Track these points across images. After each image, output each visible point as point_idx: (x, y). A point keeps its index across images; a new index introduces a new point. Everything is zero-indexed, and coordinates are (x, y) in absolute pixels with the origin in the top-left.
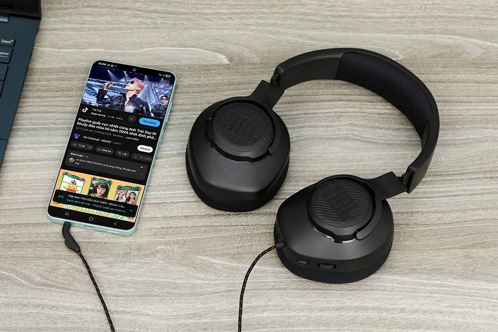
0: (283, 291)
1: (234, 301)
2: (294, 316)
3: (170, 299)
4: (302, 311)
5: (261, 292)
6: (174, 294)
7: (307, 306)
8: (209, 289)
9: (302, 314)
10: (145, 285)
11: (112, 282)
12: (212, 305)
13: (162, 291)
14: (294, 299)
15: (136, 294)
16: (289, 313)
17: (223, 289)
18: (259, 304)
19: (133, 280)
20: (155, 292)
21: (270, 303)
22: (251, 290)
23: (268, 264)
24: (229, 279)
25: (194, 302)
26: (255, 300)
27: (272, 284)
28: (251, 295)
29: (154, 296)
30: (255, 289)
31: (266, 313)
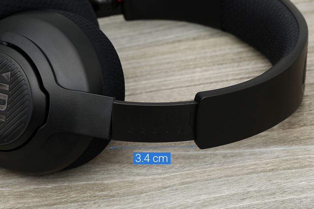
0: (270, 174)
1: (194, 194)
2: (291, 199)
3: (95, 203)
4: (302, 192)
5: (236, 178)
6: (101, 197)
7: (310, 185)
8: (154, 184)
9: (303, 196)
10: (56, 192)
11: (6, 194)
12: (160, 202)
13: (83, 195)
14: (289, 180)
15: (43, 203)
16: (283, 197)
17: (177, 182)
18: (233, 192)
19: (37, 188)
20: (71, 198)
21: (251, 189)
22: (220, 178)
23: (243, 147)
24: (185, 169)
25: (133, 202)
26: (228, 189)
27: (252, 167)
28: (220, 183)
29: (71, 202)
30: (226, 176)
31: (247, 200)
